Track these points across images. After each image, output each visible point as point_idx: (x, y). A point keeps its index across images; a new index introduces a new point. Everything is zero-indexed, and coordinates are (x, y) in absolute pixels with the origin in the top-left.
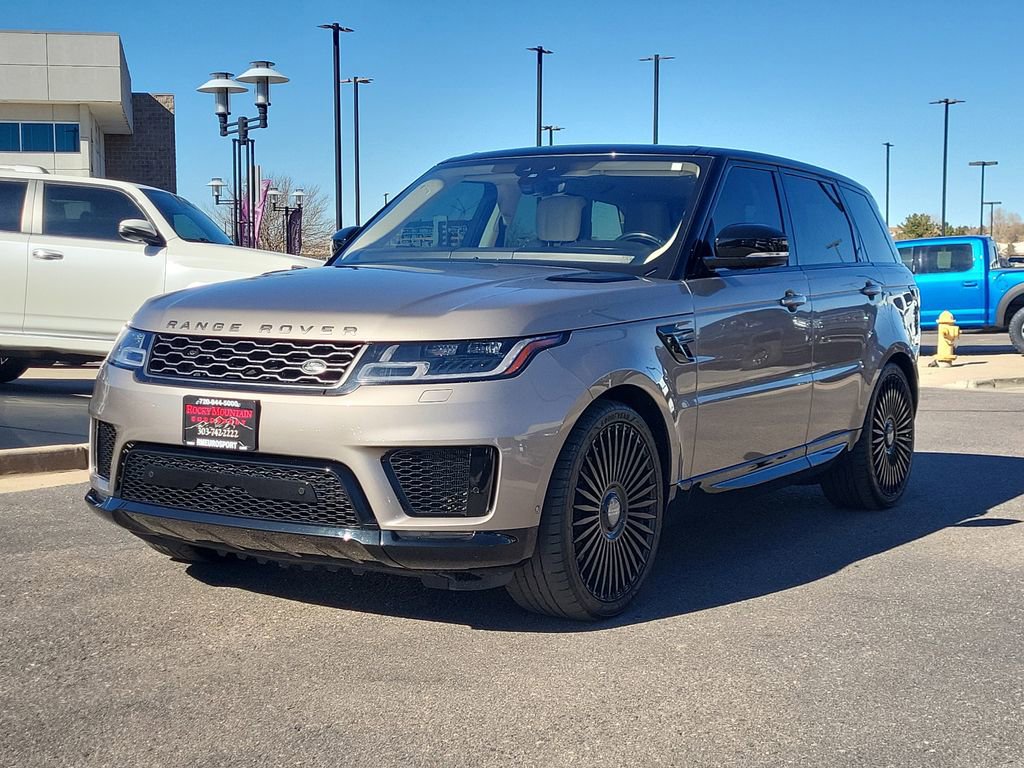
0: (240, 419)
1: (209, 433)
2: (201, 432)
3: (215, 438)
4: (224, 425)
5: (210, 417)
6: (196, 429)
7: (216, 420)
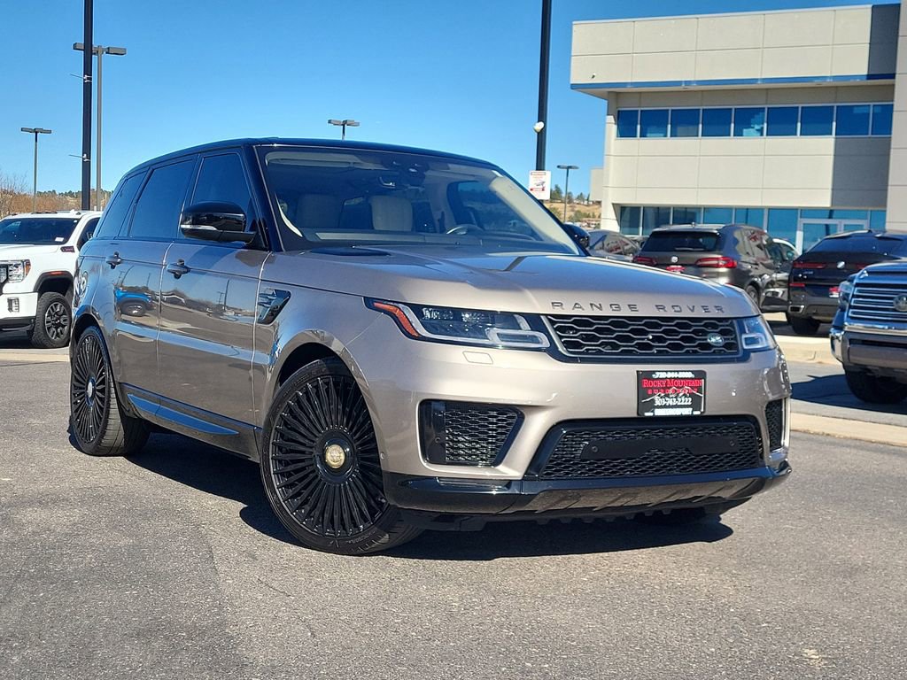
0: (692, 388)
1: (664, 403)
2: (657, 403)
3: (670, 407)
4: (678, 394)
5: (666, 388)
6: (653, 401)
7: (671, 391)
